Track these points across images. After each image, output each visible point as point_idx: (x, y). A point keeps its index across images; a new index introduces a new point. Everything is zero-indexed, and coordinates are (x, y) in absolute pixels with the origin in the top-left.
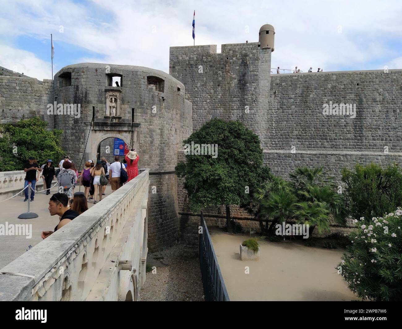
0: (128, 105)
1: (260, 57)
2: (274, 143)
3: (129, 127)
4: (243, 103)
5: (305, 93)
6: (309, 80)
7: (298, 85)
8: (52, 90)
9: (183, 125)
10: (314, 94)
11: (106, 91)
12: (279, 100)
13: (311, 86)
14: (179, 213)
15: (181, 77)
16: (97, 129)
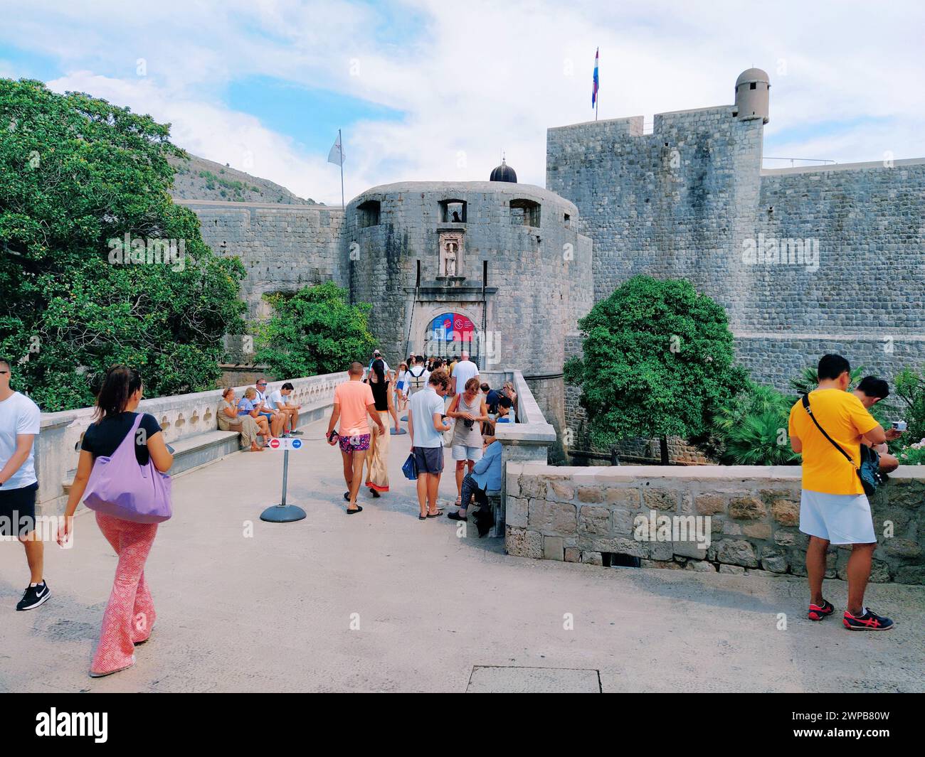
0: (477, 254)
1: (736, 138)
2: (767, 315)
3: (479, 295)
4: (700, 235)
5: (838, 210)
6: (847, 182)
7: (823, 194)
8: (343, 231)
9: (575, 286)
10: (858, 210)
11: (439, 232)
12: (780, 225)
13: (850, 194)
14: (570, 453)
15: (569, 188)
16: (425, 299)
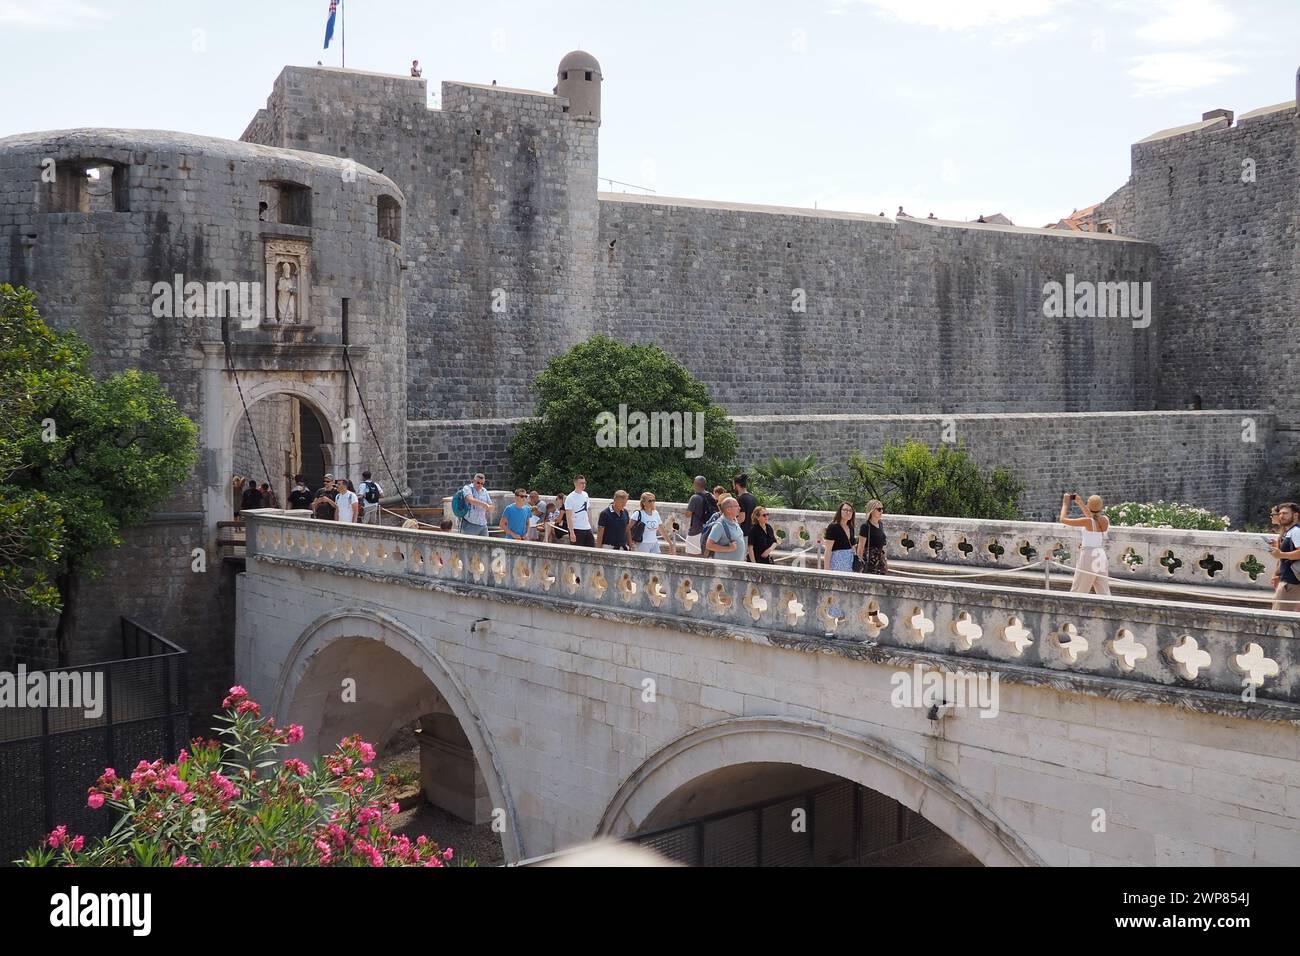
0: (331, 286)
1: (569, 142)
3: (336, 360)
4: (528, 272)
5: (682, 256)
6: (690, 222)
7: (666, 235)
10: (701, 259)
11: (264, 238)
12: (622, 269)
13: (693, 238)
16: (239, 366)
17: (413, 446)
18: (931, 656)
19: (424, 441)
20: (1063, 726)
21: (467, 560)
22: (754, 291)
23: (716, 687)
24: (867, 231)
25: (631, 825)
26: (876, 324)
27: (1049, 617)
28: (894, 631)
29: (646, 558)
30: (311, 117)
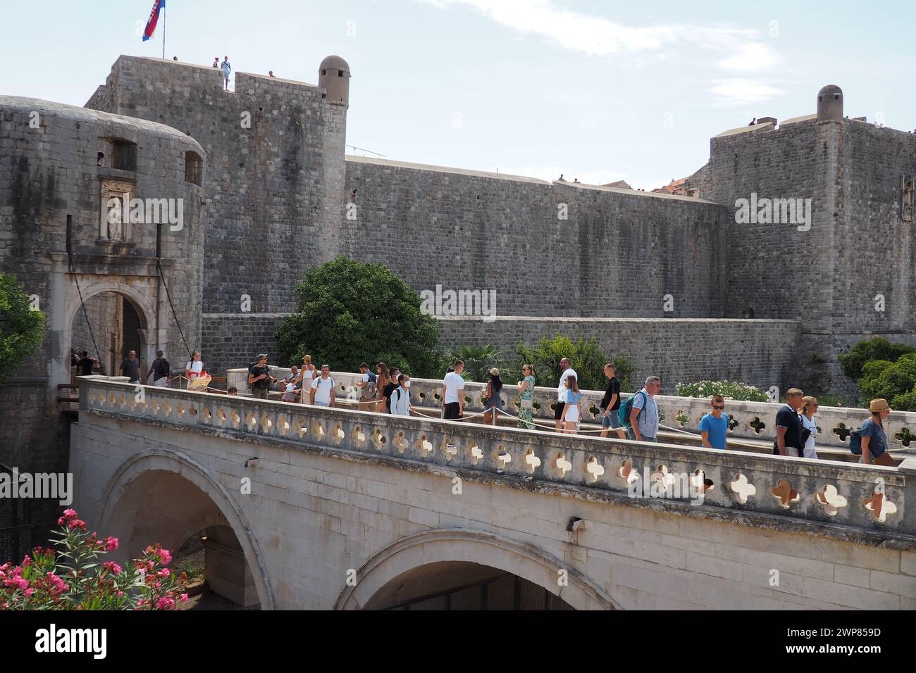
1: (325, 120)
3: (151, 268)
5: (403, 202)
6: (410, 179)
7: (393, 187)
10: (417, 205)
11: (101, 179)
12: (361, 210)
13: (412, 190)
16: (78, 271)
17: (206, 331)
18: (569, 487)
19: (214, 329)
20: (657, 535)
21: (243, 415)
22: (454, 228)
23: (420, 508)
24: (532, 190)
25: (358, 606)
26: (537, 254)
27: (649, 460)
28: (544, 469)
29: (372, 416)
30: (138, 93)
